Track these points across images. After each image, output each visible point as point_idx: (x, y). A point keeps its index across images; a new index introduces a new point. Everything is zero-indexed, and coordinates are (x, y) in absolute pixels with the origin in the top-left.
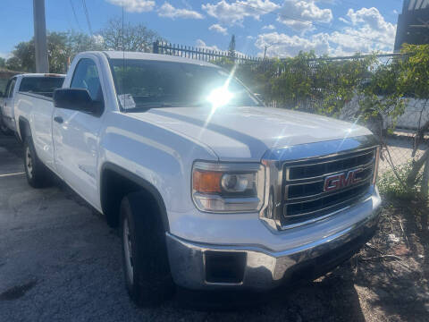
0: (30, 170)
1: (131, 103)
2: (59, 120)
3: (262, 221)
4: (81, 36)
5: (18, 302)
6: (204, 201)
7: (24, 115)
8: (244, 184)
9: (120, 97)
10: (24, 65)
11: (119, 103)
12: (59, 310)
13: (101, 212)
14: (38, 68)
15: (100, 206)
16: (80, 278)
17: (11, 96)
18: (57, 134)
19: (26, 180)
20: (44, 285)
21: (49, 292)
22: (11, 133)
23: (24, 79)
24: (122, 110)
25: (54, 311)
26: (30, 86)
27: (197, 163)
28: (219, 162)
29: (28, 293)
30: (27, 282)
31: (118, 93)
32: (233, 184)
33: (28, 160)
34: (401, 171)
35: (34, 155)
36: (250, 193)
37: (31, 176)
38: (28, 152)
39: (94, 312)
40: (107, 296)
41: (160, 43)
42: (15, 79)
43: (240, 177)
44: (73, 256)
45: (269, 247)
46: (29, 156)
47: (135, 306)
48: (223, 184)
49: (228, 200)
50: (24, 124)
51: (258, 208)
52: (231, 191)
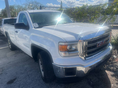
0: (10, 46)
1: (37, 25)
2: (17, 32)
3: (80, 58)
4: (18, 6)
5: (12, 84)
6: (63, 54)
7: (6, 31)
8: (74, 47)
9: (34, 24)
10: (4, 15)
11: (34, 26)
12: (24, 86)
13: (32, 57)
14: (8, 16)
15: (32, 55)
16: (28, 76)
17: (2, 25)
18: (16, 35)
19: (9, 49)
20: (19, 78)
21: (21, 81)
22: (3, 35)
23: (5, 20)
24: (35, 28)
25: (23, 86)
26: (7, 22)
27: (60, 43)
28: (66, 42)
29: (15, 81)
30: (14, 78)
31: (33, 23)
32: (71, 48)
33: (9, 43)
34: (115, 37)
35: (11, 42)
36: (76, 50)
37: (10, 47)
38: (9, 41)
39: (34, 85)
40: (37, 80)
41: (42, 6)
42: (2, 20)
43: (73, 46)
44: (26, 69)
45: (83, 65)
46: (9, 42)
47: (45, 83)
48: (68, 48)
49: (69, 53)
50: (6, 33)
51: (79, 54)
52: (70, 50)
